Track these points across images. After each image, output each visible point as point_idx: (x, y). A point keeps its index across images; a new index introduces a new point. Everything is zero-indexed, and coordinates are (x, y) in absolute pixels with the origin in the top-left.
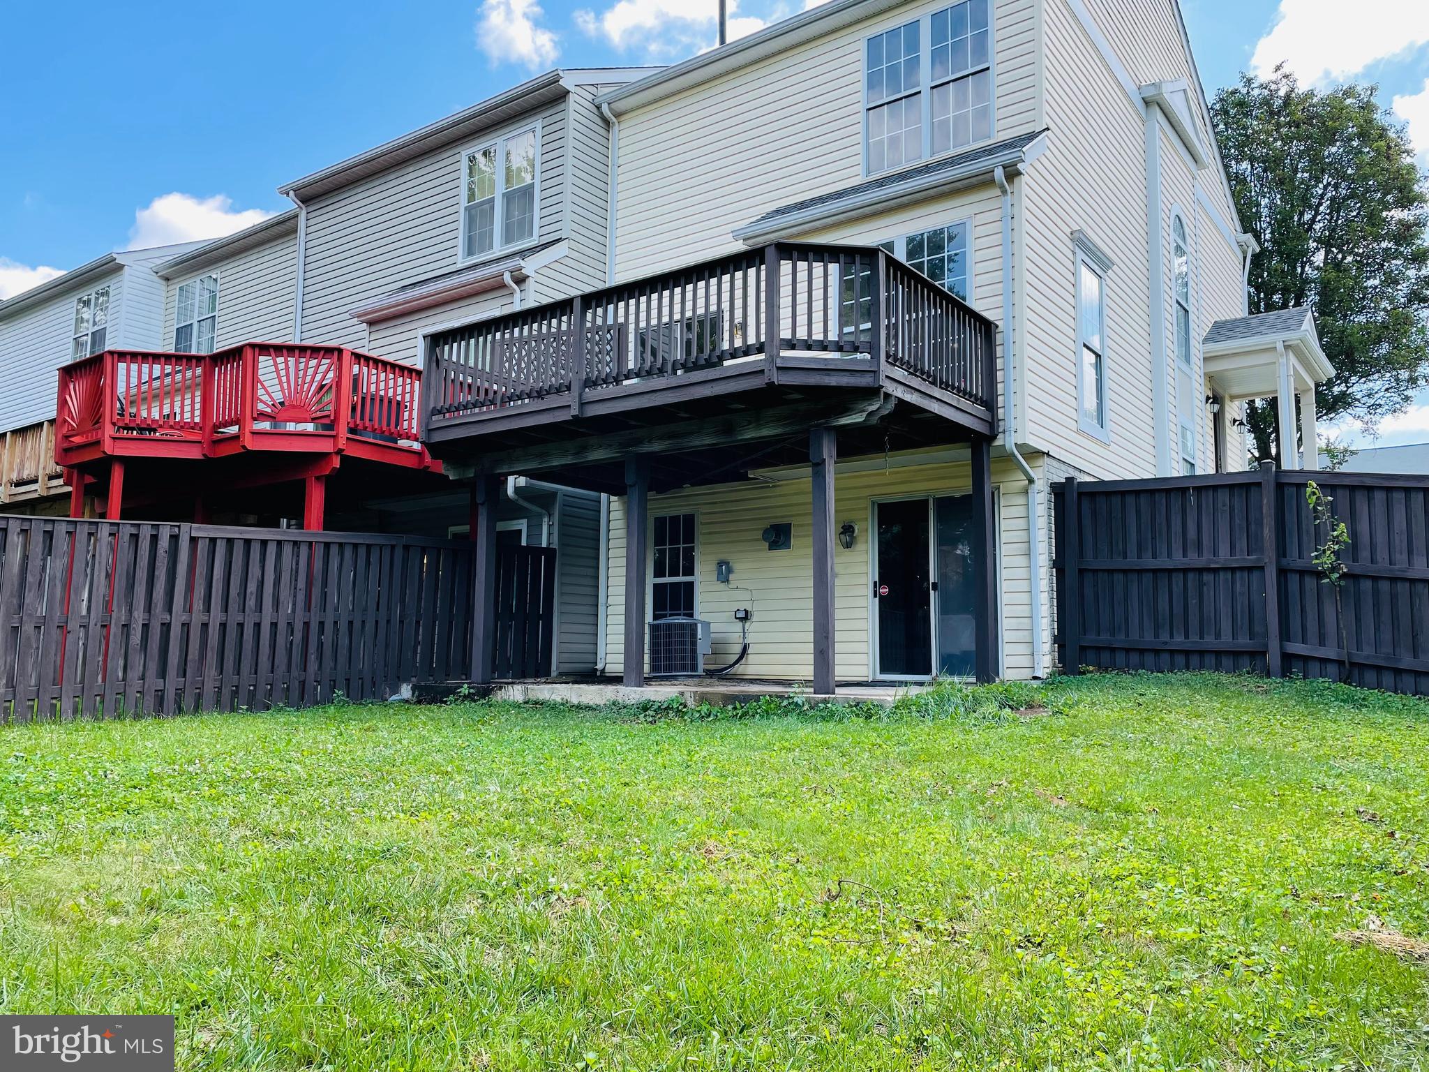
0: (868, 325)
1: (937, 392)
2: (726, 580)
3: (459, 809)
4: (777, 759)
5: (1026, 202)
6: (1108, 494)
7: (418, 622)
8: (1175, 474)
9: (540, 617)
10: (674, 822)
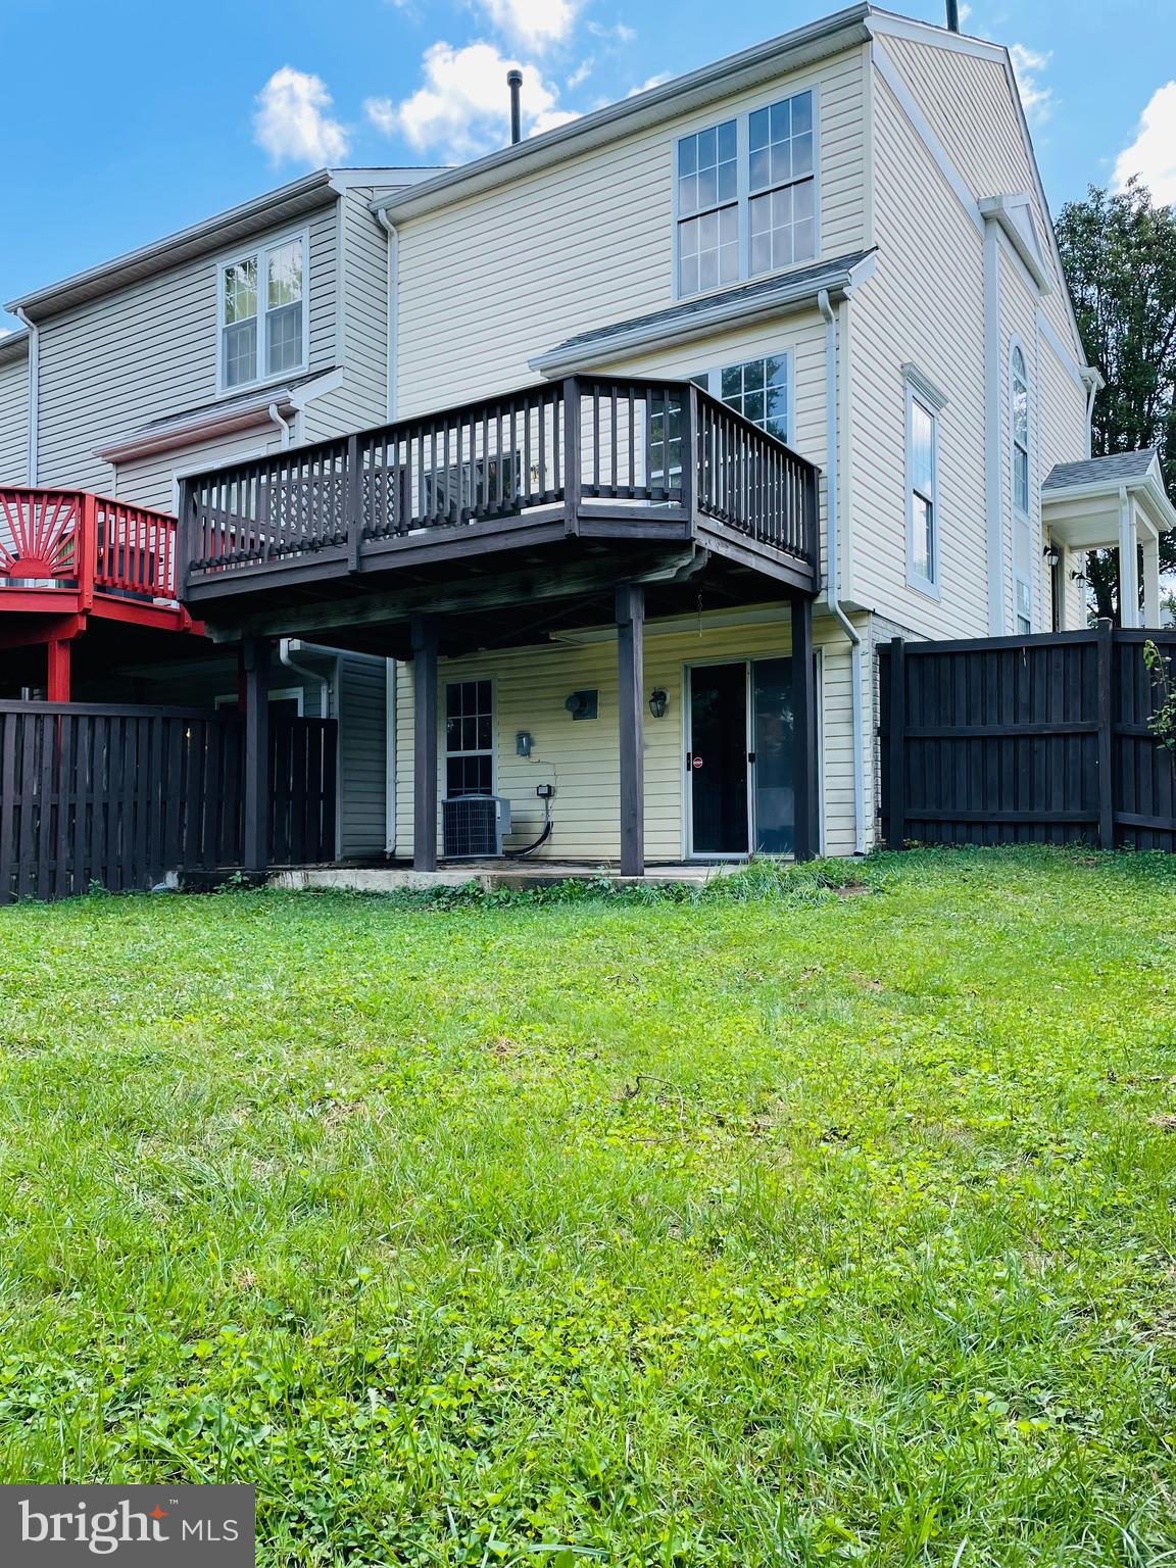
0: (679, 470)
1: (754, 545)
2: (527, 754)
3: (227, 1010)
4: (579, 947)
5: (852, 331)
6: (937, 656)
7: (183, 804)
8: (1010, 633)
9: (321, 796)
10: (465, 1018)
